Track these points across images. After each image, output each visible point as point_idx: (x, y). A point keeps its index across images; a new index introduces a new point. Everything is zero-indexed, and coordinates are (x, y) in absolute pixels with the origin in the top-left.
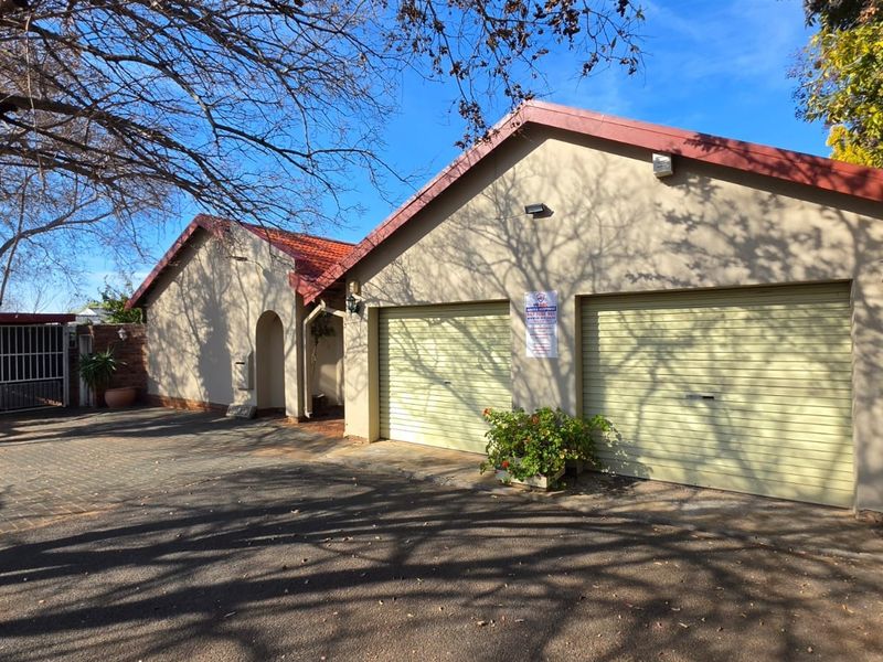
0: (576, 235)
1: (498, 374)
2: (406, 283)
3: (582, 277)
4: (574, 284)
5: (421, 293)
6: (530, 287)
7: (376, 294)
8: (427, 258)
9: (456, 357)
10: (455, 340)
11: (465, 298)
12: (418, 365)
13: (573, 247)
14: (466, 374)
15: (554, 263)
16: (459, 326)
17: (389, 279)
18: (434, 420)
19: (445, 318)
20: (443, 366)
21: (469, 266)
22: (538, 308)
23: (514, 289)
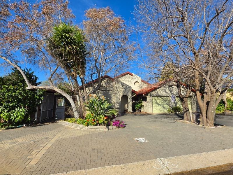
0: (176, 91)
1: (167, 104)
2: (158, 93)
3: (177, 94)
4: (176, 95)
5: (160, 94)
6: (172, 95)
7: (153, 94)
8: (160, 91)
9: (162, 102)
10: (162, 100)
11: (165, 95)
12: (157, 103)
13: (175, 91)
14: (163, 104)
15: (174, 93)
16: (162, 98)
17: (155, 92)
18: (159, 110)
19: (160, 98)
20: (160, 103)
21: (166, 92)
22: (173, 97)
23: (170, 95)
